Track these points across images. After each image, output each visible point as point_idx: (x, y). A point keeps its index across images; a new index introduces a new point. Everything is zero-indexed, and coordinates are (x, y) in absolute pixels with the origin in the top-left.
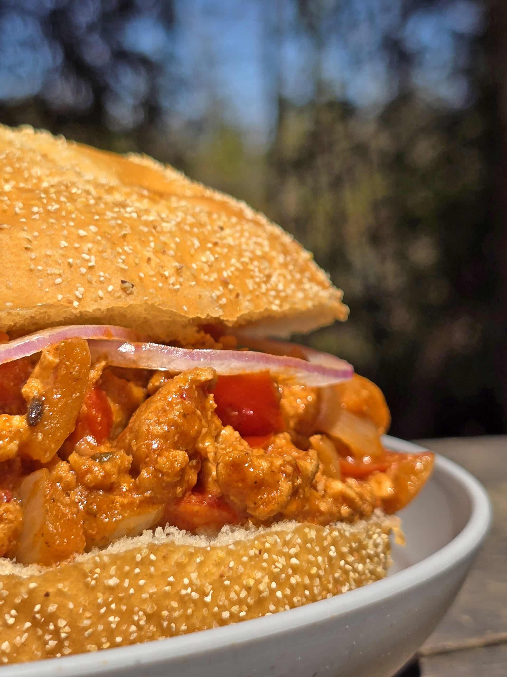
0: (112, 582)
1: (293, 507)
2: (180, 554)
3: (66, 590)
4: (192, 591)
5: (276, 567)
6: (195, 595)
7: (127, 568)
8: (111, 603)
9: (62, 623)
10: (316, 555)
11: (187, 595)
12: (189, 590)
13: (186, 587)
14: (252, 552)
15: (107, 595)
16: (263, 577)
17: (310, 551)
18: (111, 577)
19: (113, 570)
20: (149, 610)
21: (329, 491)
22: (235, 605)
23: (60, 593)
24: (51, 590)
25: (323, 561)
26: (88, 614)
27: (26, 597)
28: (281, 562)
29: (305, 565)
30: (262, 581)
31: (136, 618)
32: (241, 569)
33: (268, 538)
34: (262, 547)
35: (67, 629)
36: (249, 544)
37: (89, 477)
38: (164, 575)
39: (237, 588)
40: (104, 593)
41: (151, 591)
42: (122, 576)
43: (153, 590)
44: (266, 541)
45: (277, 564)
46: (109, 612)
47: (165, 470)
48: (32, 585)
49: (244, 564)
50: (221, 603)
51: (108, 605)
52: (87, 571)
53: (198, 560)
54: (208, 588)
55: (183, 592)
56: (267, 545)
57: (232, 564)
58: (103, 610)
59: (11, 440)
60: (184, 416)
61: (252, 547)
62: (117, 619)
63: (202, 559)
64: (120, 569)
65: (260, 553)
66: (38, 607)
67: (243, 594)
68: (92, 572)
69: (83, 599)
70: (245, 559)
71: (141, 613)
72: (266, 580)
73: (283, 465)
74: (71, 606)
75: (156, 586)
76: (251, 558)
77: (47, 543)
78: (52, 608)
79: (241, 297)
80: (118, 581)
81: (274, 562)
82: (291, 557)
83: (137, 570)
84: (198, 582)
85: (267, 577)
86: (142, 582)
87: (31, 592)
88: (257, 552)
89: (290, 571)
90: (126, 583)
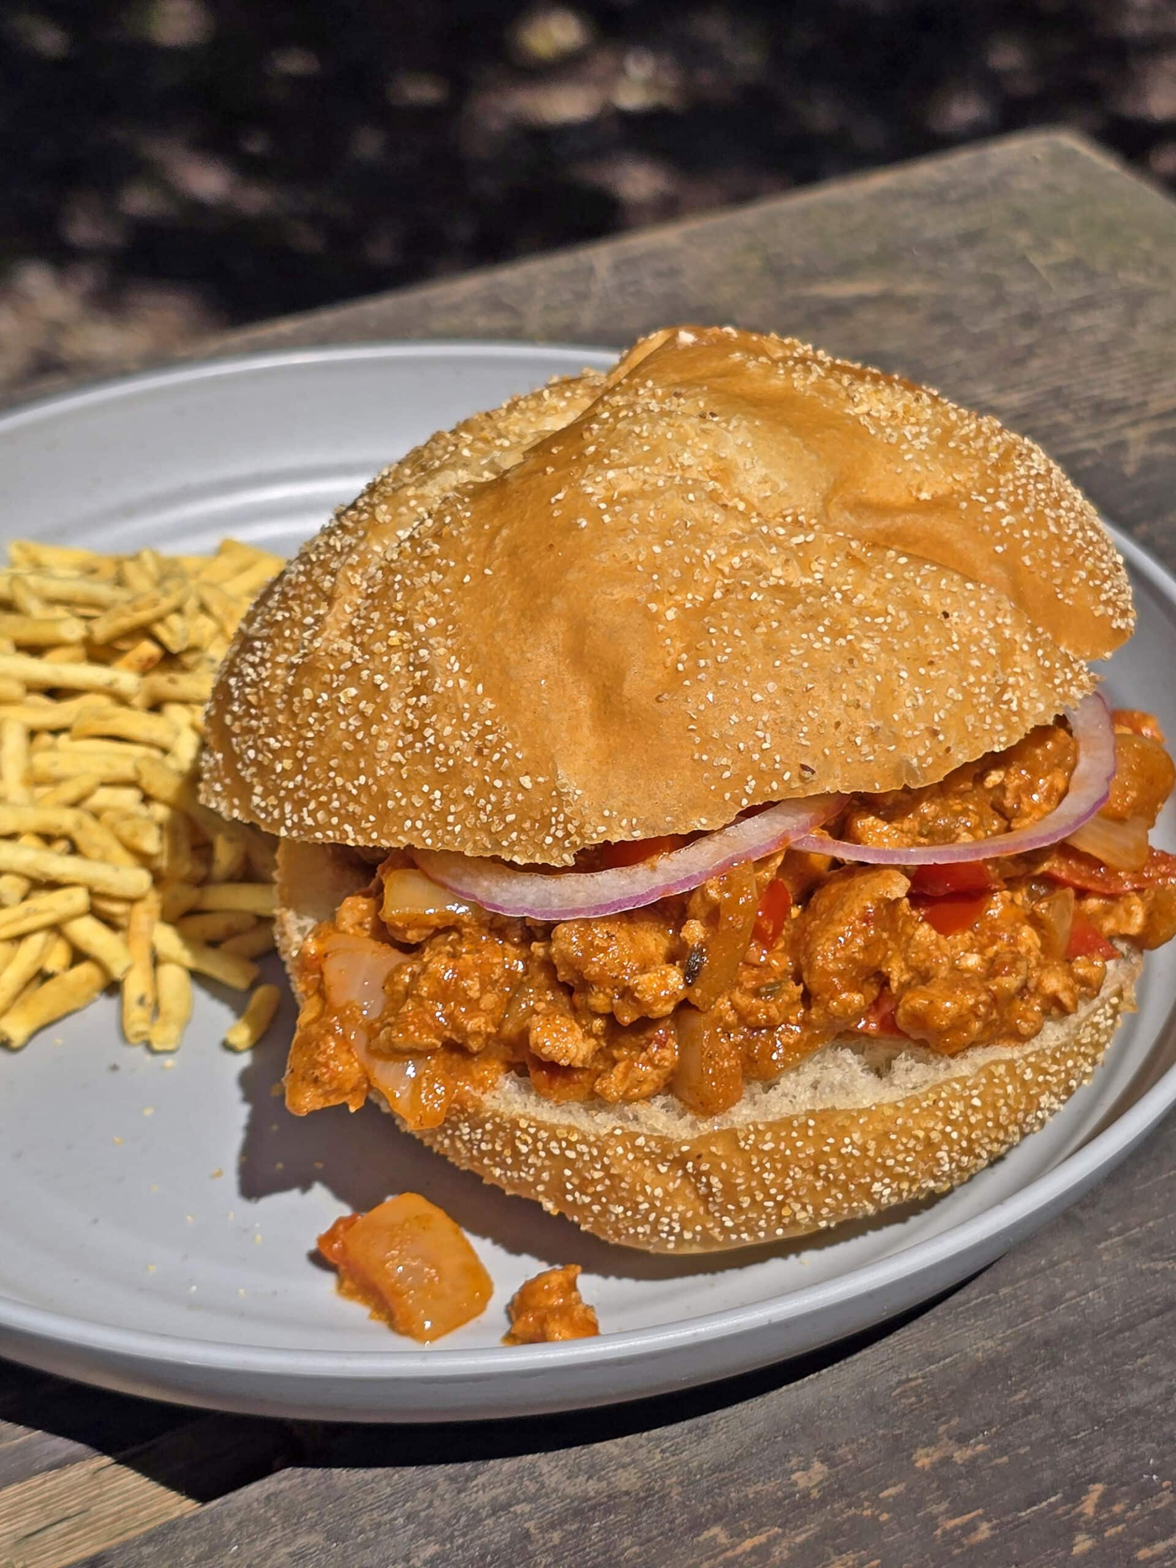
0: (767, 1146)
4: (854, 1148)
6: (856, 1153)
7: (783, 1133)
8: (766, 1163)
9: (714, 1180)
11: (848, 1152)
12: (850, 1147)
13: (846, 1146)
14: (924, 1104)
15: (762, 1157)
16: (936, 1125)
18: (766, 1142)
19: (768, 1136)
20: (805, 1166)
23: (713, 1154)
24: (703, 1151)
26: (741, 1173)
27: (678, 1155)
28: (959, 1108)
29: (990, 1100)
30: (935, 1129)
31: (791, 1174)
32: (911, 1122)
33: (944, 1087)
35: (720, 1186)
36: (920, 1097)
38: (824, 1137)
39: (904, 1140)
40: (758, 1156)
41: (809, 1151)
42: (779, 1140)
43: (811, 1150)
44: (943, 1091)
46: (764, 1169)
48: (685, 1148)
49: (914, 1117)
51: (762, 1165)
52: (741, 1137)
53: (861, 1121)
54: (871, 1144)
55: (843, 1151)
56: (943, 1094)
57: (898, 1121)
58: (757, 1170)
61: (925, 1099)
62: (772, 1176)
63: (866, 1119)
64: (776, 1134)
65: (934, 1103)
66: (690, 1164)
67: (911, 1144)
68: (746, 1138)
69: (737, 1161)
70: (917, 1111)
71: (797, 1170)
72: (939, 1126)
74: (724, 1166)
75: (815, 1147)
76: (923, 1110)
77: (701, 1102)
78: (705, 1167)
80: (774, 1145)
81: (950, 1109)
82: (972, 1098)
83: (794, 1134)
84: (860, 1141)
85: (940, 1124)
86: (799, 1144)
88: (931, 1103)
89: (969, 1112)
90: (782, 1146)
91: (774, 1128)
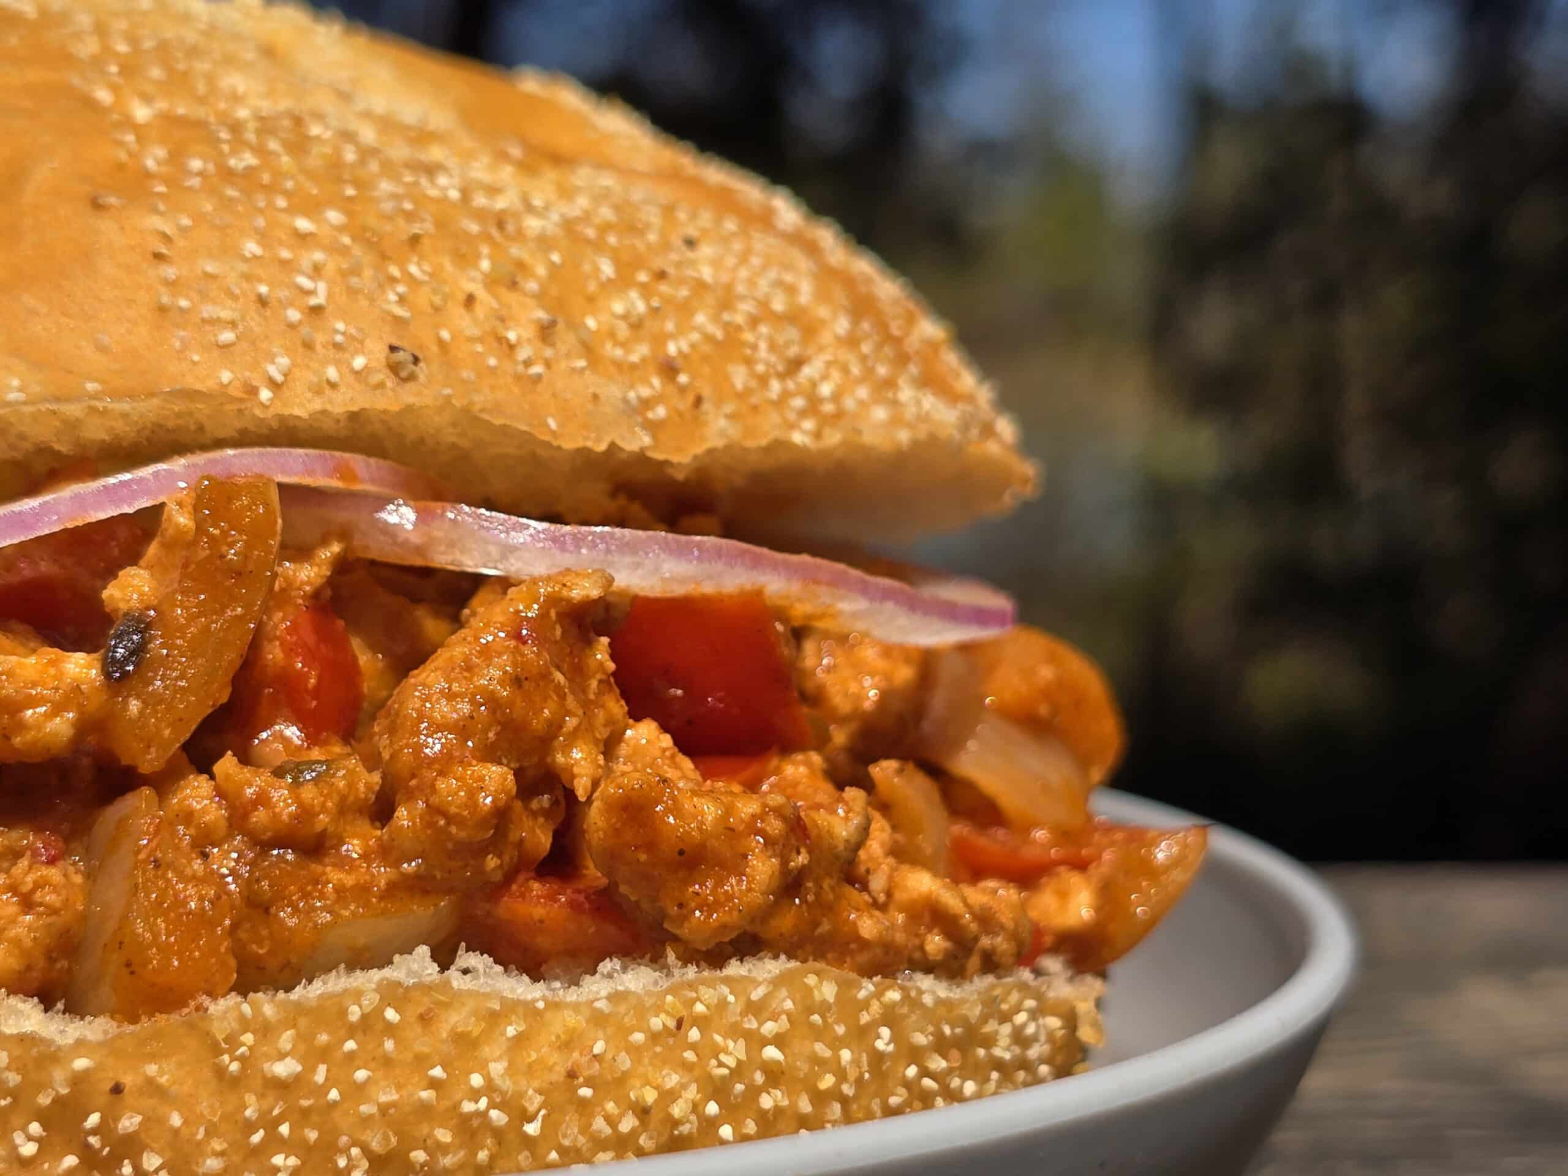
0: (284, 1069)
1: (786, 922)
2: (465, 1011)
3: (163, 1080)
4: (492, 1105)
5: (721, 1064)
6: (498, 1117)
7: (323, 1038)
8: (279, 1121)
9: (152, 1161)
10: (836, 1044)
11: (478, 1114)
12: (483, 1103)
13: (475, 1095)
14: (657, 1023)
15: (270, 1099)
16: (684, 1086)
17: (818, 1033)
18: (282, 1056)
19: (286, 1039)
20: (375, 1145)
21: (900, 896)
22: (605, 1149)
23: (152, 1087)
24: (127, 1079)
25: (856, 1062)
26: (218, 1145)
27: (64, 1091)
28: (734, 1052)
29: (803, 1067)
30: (681, 1097)
31: (343, 1164)
32: (625, 1062)
33: (702, 989)
34: (684, 1013)
36: (649, 1002)
37: (260, 816)
38: (422, 1062)
39: (610, 1106)
40: (261, 1096)
41: (384, 1098)
42: (312, 1055)
43: (388, 1096)
44: (698, 999)
45: (723, 1057)
46: (274, 1143)
47: (453, 810)
48: (81, 1063)
49: (635, 1051)
50: (566, 1142)
51: (271, 1126)
52: (220, 1037)
53: (511, 1031)
54: (534, 1102)
55: (468, 1107)
56: (699, 1008)
57: (599, 1048)
58: (257, 1138)
59: (57, 709)
60: (517, 682)
61: (658, 1009)
62: (293, 1161)
63: (522, 1028)
64: (305, 1038)
65: (679, 1025)
66: (94, 1119)
67: (628, 1124)
68: (232, 1041)
69: (207, 1106)
70: (638, 1037)
71: (355, 1151)
72: (692, 1093)
73: (762, 816)
74: (176, 1120)
75: (399, 1087)
76: (654, 1037)
77: (128, 965)
78: (129, 1123)
79: (706, 406)
80: (299, 1068)
81: (716, 1051)
82: (765, 1042)
83: (350, 1045)
84: (506, 1085)
85: (693, 1087)
86: (361, 1075)
87: (78, 1080)
88: (671, 1024)
89: (759, 1078)
90: (321, 1074)
91: (303, 1022)
